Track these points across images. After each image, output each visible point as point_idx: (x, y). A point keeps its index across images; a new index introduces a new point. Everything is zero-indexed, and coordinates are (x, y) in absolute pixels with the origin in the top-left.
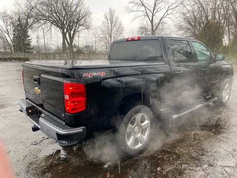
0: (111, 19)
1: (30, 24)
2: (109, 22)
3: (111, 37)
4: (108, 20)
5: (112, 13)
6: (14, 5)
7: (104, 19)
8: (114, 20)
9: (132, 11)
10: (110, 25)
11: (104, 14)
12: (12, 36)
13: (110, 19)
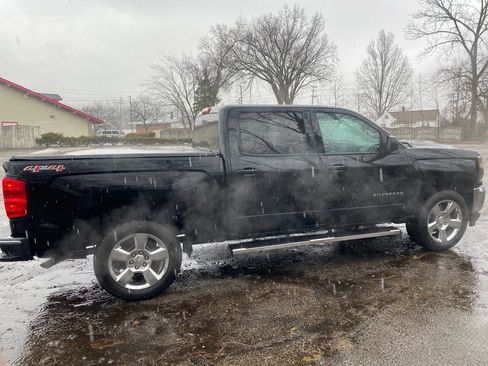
0: (384, 55)
1: (223, 78)
2: (379, 61)
3: (380, 93)
4: (375, 59)
5: (385, 41)
6: (200, 48)
7: (366, 56)
8: (389, 55)
9: (420, 34)
10: (380, 68)
11: (367, 44)
12: (192, 101)
13: (381, 54)
